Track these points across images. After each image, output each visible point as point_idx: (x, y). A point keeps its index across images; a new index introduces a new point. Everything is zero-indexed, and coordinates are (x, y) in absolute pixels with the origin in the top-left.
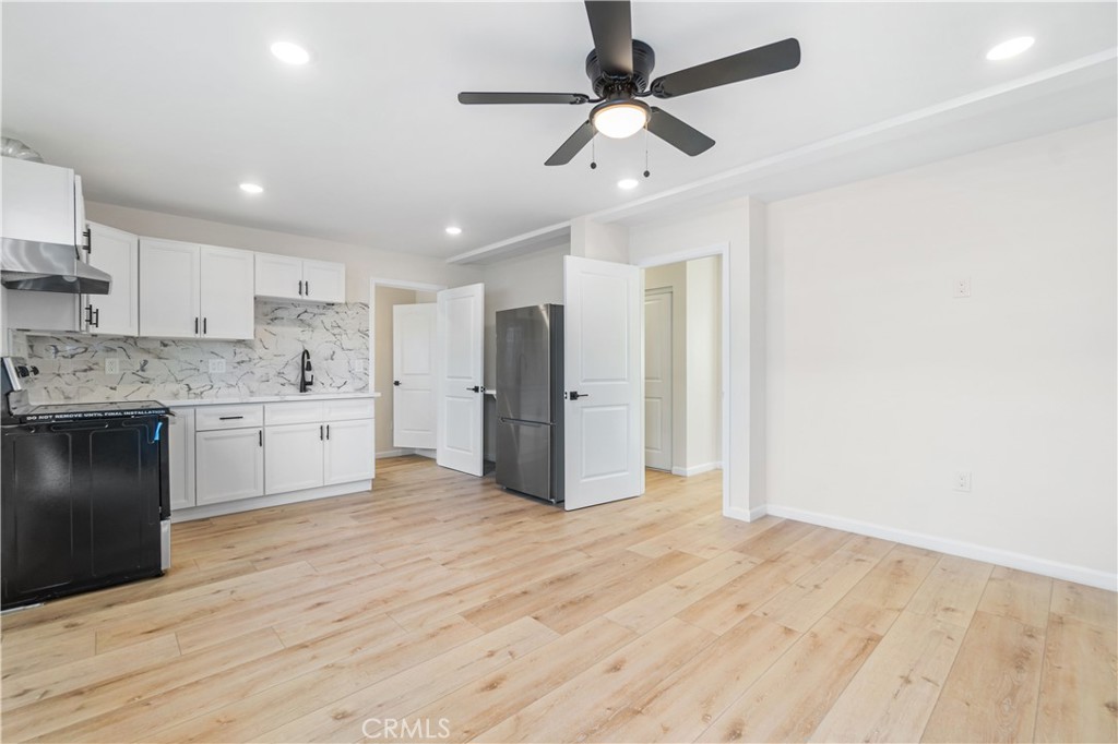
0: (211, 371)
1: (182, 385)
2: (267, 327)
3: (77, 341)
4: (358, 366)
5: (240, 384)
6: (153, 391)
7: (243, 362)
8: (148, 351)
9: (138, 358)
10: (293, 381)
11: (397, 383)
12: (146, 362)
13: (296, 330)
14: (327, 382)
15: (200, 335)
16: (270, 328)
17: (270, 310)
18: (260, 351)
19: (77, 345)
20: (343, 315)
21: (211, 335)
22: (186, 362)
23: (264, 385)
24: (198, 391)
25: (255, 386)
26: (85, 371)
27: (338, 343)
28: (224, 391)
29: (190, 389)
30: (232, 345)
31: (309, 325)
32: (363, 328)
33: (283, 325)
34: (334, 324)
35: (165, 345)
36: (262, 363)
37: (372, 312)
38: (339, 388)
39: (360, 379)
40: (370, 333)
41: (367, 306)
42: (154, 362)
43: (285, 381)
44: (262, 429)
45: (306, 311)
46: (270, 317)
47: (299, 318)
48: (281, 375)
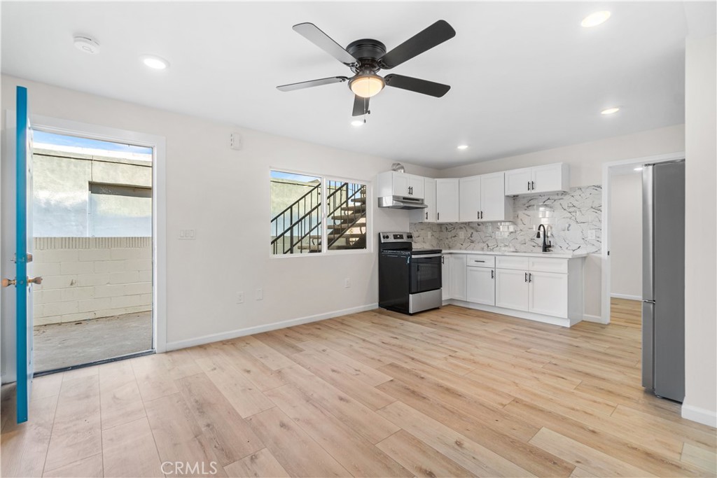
1: (485, 244)
2: (524, 212)
4: (591, 235)
5: (511, 245)
7: (512, 232)
8: (473, 228)
9: (470, 231)
14: (565, 246)
15: (480, 220)
16: (527, 212)
17: (526, 201)
18: (521, 226)
20: (577, 197)
23: (523, 246)
24: (492, 248)
25: (519, 246)
27: (573, 218)
28: (504, 249)
29: (488, 246)
31: (551, 208)
34: (570, 205)
35: (479, 225)
36: (522, 233)
37: (605, 191)
38: (574, 251)
39: (593, 245)
40: (602, 208)
41: (600, 187)
42: (475, 233)
43: (535, 244)
44: (493, 270)
45: (549, 199)
46: (526, 205)
47: (544, 204)
48: (534, 240)
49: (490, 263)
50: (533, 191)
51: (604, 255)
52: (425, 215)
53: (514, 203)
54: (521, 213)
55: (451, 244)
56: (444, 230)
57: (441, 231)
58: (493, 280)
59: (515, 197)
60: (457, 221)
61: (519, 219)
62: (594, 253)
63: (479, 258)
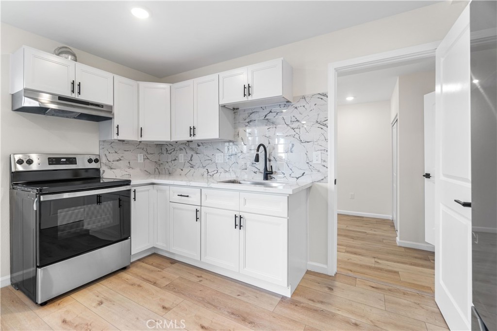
0: (217, 161)
1: (205, 170)
2: (245, 128)
4: (316, 158)
5: (231, 170)
7: (232, 155)
9: (190, 153)
11: (428, 176)
13: (263, 129)
14: (287, 172)
17: (247, 115)
18: (242, 147)
20: (301, 109)
22: (207, 155)
23: (244, 172)
24: (211, 174)
25: (239, 172)
26: (174, 160)
27: (297, 136)
28: (223, 174)
29: (208, 172)
31: (273, 123)
32: (321, 119)
33: (255, 126)
34: (294, 119)
35: (199, 146)
36: (243, 155)
37: (331, 100)
38: (297, 178)
39: (319, 171)
40: (329, 123)
41: (325, 95)
42: (195, 156)
43: (256, 170)
44: (199, 208)
45: (271, 112)
46: (247, 120)
47: (266, 118)
48: (253, 165)
49: (194, 199)
50: (250, 98)
51: (330, 184)
52: (116, 129)
53: (234, 118)
54: (241, 130)
55: (171, 169)
56: (165, 152)
57: (162, 153)
58: (198, 223)
59: (235, 109)
60: (169, 139)
61: (240, 139)
62: (319, 181)
63: (184, 191)
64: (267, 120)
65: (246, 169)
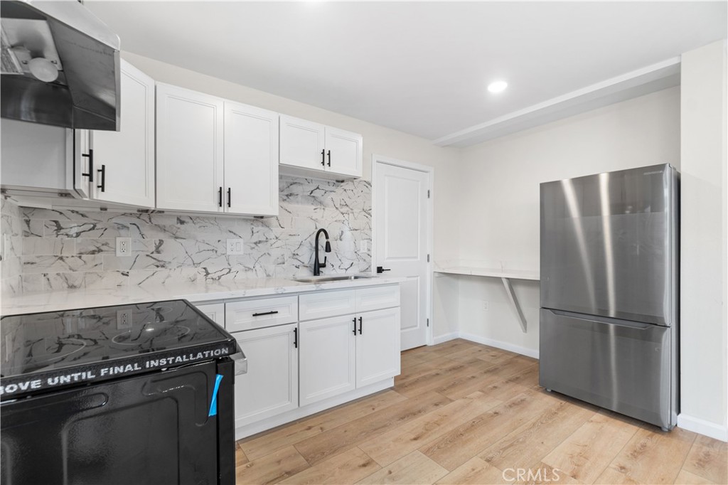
0: (229, 253)
2: (282, 204)
3: (83, 215)
4: (363, 247)
5: (258, 267)
6: (169, 276)
7: (260, 242)
8: (163, 229)
9: (153, 237)
10: (306, 263)
12: (161, 242)
13: (309, 208)
14: (337, 264)
15: (224, 209)
16: (287, 205)
17: (286, 185)
18: (276, 231)
19: (84, 220)
20: (349, 192)
21: (235, 209)
22: (204, 242)
23: (280, 268)
24: (215, 276)
25: (271, 268)
26: (93, 252)
27: (346, 222)
28: (242, 275)
29: (207, 274)
30: (249, 223)
31: (321, 203)
32: (367, 207)
33: (297, 202)
34: (343, 203)
35: (182, 222)
36: (279, 243)
37: (375, 190)
38: (346, 270)
39: (365, 260)
40: (373, 213)
41: (370, 184)
42: (170, 244)
43: (298, 263)
45: (318, 188)
46: (286, 193)
47: (312, 195)
48: (295, 257)
49: (286, 314)
58: (297, 349)
64: (312, 197)
65: (284, 263)
